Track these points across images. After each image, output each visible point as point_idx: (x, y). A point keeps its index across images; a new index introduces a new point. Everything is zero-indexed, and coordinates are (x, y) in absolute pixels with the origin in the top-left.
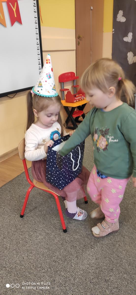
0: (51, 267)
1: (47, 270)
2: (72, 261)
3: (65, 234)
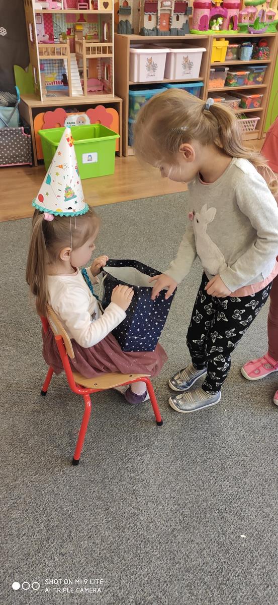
0: (212, 470)
1: (214, 477)
2: (217, 443)
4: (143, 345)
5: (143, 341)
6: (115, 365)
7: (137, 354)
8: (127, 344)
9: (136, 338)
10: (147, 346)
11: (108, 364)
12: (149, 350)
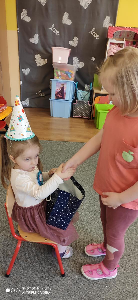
4: (58, 224)
5: (58, 222)
6: (38, 229)
7: (54, 228)
8: (49, 220)
9: (54, 218)
10: (60, 226)
11: (35, 228)
12: (62, 228)
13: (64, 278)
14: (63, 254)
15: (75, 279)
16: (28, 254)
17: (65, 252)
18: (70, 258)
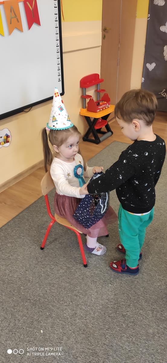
3: (86, 269)
13: (85, 268)
14: (93, 249)
15: (94, 273)
16: (66, 240)
17: (95, 248)
18: (100, 256)
